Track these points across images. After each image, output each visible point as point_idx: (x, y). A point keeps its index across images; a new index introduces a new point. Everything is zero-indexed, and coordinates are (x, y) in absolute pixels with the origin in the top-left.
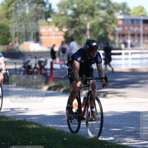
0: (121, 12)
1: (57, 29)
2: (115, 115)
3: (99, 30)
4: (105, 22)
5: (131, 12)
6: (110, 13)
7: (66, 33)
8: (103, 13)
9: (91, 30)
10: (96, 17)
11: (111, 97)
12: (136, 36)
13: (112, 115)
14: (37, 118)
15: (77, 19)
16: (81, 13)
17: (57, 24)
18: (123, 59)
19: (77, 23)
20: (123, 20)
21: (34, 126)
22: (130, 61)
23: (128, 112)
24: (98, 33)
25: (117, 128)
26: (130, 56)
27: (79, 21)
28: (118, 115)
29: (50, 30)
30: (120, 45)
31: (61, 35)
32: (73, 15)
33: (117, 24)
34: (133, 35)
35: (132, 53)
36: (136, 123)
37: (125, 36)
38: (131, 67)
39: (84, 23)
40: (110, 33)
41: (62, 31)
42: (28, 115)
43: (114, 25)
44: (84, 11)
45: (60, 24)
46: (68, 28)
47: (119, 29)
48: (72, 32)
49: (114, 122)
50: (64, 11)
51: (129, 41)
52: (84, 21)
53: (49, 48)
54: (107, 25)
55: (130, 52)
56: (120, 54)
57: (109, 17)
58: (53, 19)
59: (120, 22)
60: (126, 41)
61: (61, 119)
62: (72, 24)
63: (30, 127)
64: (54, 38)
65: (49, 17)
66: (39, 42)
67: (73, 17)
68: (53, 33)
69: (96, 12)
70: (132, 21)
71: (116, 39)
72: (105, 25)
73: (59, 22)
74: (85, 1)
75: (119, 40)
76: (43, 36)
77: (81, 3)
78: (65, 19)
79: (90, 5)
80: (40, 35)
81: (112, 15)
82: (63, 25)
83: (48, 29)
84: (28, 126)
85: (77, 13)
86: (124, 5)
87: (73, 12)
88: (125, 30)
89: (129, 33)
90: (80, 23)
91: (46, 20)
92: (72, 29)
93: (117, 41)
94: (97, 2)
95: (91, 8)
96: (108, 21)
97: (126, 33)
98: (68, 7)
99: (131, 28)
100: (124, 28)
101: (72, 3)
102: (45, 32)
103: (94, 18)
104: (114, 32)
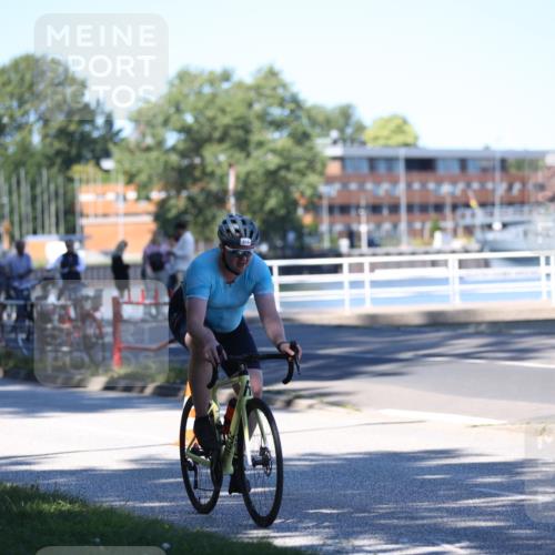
0: (334, 134)
1: (132, 195)
2: (323, 466)
3: (267, 194)
4: (287, 168)
5: (367, 136)
6: (302, 138)
7: (162, 204)
8: (279, 139)
9: (240, 196)
10: (256, 153)
11: (311, 407)
12: (385, 212)
13: (315, 466)
14: (73, 480)
15: (197, 161)
16: (209, 140)
17: (130, 179)
18: (346, 285)
19: (197, 173)
20: (341, 159)
21: (66, 506)
22: (368, 291)
23: (365, 454)
24: (263, 203)
25: (331, 507)
26: (366, 276)
27: (203, 165)
28: (335, 465)
29: (111, 196)
30: (334, 241)
31: (148, 213)
32: (181, 146)
33: (322, 174)
34: (375, 209)
35: (373, 267)
36: (393, 490)
37: (353, 213)
38: (369, 308)
39: (219, 172)
40: (302, 202)
41: (148, 199)
42: (44, 472)
43: (313, 178)
44: (217, 135)
45: (143, 177)
46: (165, 188)
47: (330, 191)
48: (179, 203)
49: (321, 488)
50: (154, 136)
51: (363, 229)
52: (219, 164)
53: (106, 253)
54: (290, 176)
55: (366, 261)
56: (336, 269)
57: (299, 151)
58: (119, 162)
59: (334, 169)
60: (354, 227)
61: (149, 482)
62: (181, 177)
63: (52, 510)
64: (122, 220)
65: (107, 154)
66: (78, 235)
67: (183, 155)
68: (121, 206)
69: (255, 138)
70: (372, 162)
71: (321, 222)
72: (284, 178)
73: (139, 172)
74: (220, 102)
75: (332, 224)
76: (87, 216)
77: (206, 107)
78: (157, 159)
79: (236, 115)
80: (77, 214)
81: (308, 144)
82: (150, 178)
83: (104, 194)
84: (45, 507)
85: (193, 140)
86: (346, 113)
87: (183, 136)
88: (350, 192)
89: (363, 202)
90: (204, 173)
91: (98, 164)
92: (179, 192)
93: (324, 228)
94: (257, 107)
95: (240, 123)
96: (294, 166)
97: (353, 201)
98: (166, 122)
99: (369, 186)
100: (345, 185)
101: (178, 110)
102: (95, 203)
103: (248, 155)
104: (316, 200)
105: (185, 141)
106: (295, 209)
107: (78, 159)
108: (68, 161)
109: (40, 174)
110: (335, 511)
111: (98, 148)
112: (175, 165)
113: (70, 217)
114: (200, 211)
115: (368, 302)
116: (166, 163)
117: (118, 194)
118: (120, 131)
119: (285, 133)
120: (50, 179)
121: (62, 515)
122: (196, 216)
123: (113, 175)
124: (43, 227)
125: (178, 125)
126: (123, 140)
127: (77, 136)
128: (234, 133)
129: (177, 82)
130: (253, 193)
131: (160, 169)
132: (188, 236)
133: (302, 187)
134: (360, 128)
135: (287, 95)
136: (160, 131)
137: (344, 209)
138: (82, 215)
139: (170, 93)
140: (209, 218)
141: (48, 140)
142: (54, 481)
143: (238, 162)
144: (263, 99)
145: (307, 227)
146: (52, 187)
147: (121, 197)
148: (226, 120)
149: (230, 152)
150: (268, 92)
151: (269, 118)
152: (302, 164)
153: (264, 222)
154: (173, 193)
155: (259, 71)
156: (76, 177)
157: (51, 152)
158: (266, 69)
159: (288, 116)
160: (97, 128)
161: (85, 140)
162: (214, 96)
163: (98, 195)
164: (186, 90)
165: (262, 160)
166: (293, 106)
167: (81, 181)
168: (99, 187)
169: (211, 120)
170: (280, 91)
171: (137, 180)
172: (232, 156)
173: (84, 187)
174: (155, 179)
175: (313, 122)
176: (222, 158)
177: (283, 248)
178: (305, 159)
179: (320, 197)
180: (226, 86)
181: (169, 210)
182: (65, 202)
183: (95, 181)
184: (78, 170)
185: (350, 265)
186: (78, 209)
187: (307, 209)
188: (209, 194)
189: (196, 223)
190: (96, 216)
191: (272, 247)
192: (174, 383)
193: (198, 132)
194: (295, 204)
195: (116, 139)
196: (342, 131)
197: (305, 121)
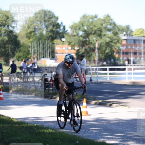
0: (125, 33)
1: (70, 48)
2: (120, 122)
3: (106, 48)
4: (112, 42)
5: (133, 34)
6: (116, 34)
7: (78, 51)
8: (110, 34)
9: (99, 49)
10: (103, 38)
11: (117, 106)
12: (138, 54)
14: (53, 124)
15: (88, 39)
16: (91, 34)
17: (70, 44)
18: (127, 74)
19: (87, 43)
20: (126, 40)
21: (51, 131)
23: (131, 119)
24: (105, 51)
25: (122, 133)
26: (132, 71)
27: (89, 41)
28: (123, 122)
29: (64, 48)
30: (124, 62)
31: (74, 53)
32: (83, 35)
33: (121, 44)
34: (135, 53)
35: (134, 69)
37: (129, 54)
38: (133, 80)
39: (93, 42)
40: (115, 51)
41: (74, 49)
42: (45, 121)
43: (118, 45)
44: (93, 32)
45: (73, 43)
46: (79, 46)
47: (123, 48)
48: (82, 50)
49: (119, 128)
50: (76, 32)
51: (132, 59)
52: (93, 40)
54: (112, 44)
55: (132, 67)
56: (124, 69)
57: (115, 37)
58: (67, 39)
59: (124, 42)
60: (129, 58)
62: (83, 44)
63: (47, 132)
65: (63, 37)
66: (55, 58)
67: (84, 38)
68: (67, 51)
69: (103, 33)
70: (135, 41)
71: (120, 57)
72: (111, 44)
73: (72, 42)
74: (94, 24)
75: (123, 57)
76: (58, 53)
77: (90, 25)
78: (77, 39)
79: (98, 27)
80: (55, 53)
81: (118, 36)
82: (75, 43)
83: (62, 48)
84: (45, 131)
85: (87, 34)
86: (128, 27)
87: (84, 33)
88: (129, 49)
89: (132, 52)
90: (89, 43)
91: (61, 40)
92: (82, 48)
93: (121, 58)
94: (104, 25)
95: (99, 29)
96: (114, 41)
97: (129, 51)
98: (79, 29)
99: (134, 47)
100: (127, 47)
101: (83, 25)
102: (60, 50)
103: (101, 38)
104: (119, 50)
105: (84, 34)
106: (114, 53)
107: (56, 38)
108: (53, 38)
109: (46, 42)
110: (123, 134)
111: (61, 35)
112: (82, 40)
113: (53, 54)
114: (88, 53)
115: (133, 78)
116: (79, 39)
117: (66, 48)
118: (67, 31)
119: (111, 32)
120: (48, 43)
121: (49, 133)
122: (87, 54)
123: (65, 42)
124: (46, 56)
125: (83, 30)
126: (68, 33)
127: (55, 32)
128: (97, 32)
129: (82, 18)
130: (102, 48)
131: (78, 41)
132: (85, 60)
133: (115, 47)
134: (132, 31)
135: (112, 22)
136: (78, 31)
137: (127, 53)
138: (56, 53)
139: (81, 21)
140: (90, 54)
141: (48, 33)
142: (48, 124)
143: (99, 40)
144: (106, 23)
145: (117, 58)
146: (48, 45)
147: (67, 49)
148: (95, 28)
149: (96, 37)
150: (107, 21)
151: (107, 28)
152: (116, 41)
153: (105, 56)
154: (81, 48)
155: (105, 15)
156: (55, 43)
157: (48, 36)
158: (106, 15)
159: (112, 28)
160: (61, 30)
161: (58, 33)
162: (93, 22)
163: (61, 48)
164: (85, 20)
165: (105, 39)
166: (113, 25)
167: (56, 44)
168: (61, 46)
169: (92, 28)
170: (110, 21)
171: (71, 44)
172: (97, 38)
173: (57, 46)
174: (76, 44)
175: (119, 30)
176: (94, 39)
177: (110, 63)
178: (116, 40)
179: (120, 50)
180: (96, 19)
181: (80, 52)
182: (52, 49)
183: (60, 44)
184: (55, 41)
185: (128, 68)
186: (55, 51)
187: (117, 53)
188: (90, 48)
189: (87, 56)
190: (60, 53)
191: (107, 63)
192: (80, 99)
193: (88, 32)
194: (114, 52)
195: (66, 33)
196: (126, 32)
197: (117, 29)
